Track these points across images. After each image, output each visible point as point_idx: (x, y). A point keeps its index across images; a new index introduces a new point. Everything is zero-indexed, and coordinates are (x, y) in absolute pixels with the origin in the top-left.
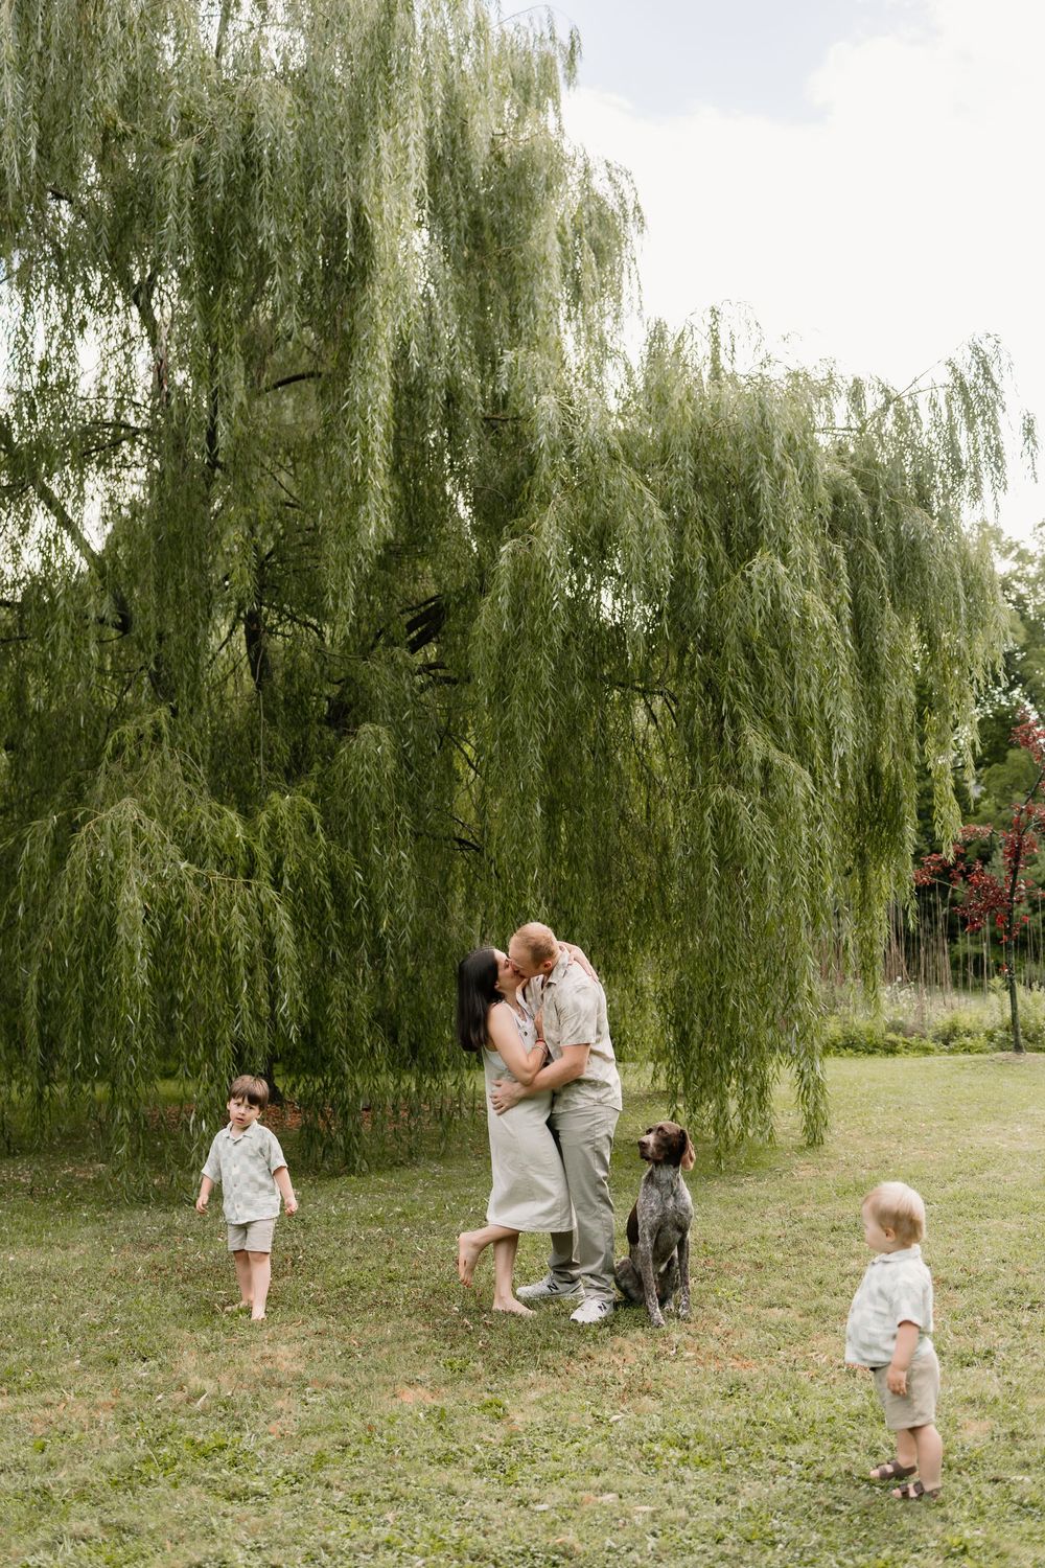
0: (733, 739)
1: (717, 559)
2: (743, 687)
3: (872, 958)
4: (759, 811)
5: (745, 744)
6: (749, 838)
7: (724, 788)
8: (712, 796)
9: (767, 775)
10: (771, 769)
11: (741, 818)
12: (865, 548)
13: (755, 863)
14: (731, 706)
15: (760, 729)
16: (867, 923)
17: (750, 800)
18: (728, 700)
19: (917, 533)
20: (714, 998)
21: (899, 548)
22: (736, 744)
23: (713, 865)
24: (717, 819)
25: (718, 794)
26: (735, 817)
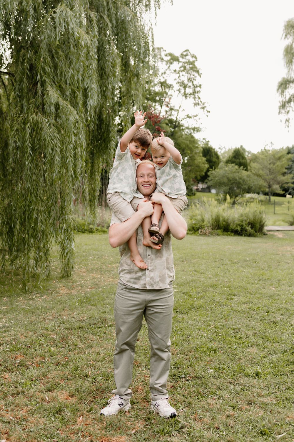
0: (42, 93)
1: (39, 6)
2: (47, 69)
3: (94, 196)
4: (52, 126)
5: (48, 94)
6: (48, 139)
7: (36, 115)
8: (30, 118)
9: (57, 111)
10: (59, 108)
11: (45, 128)
12: (104, 18)
13: (50, 151)
14: (41, 77)
15: (55, 89)
16: (93, 183)
17: (48, 121)
18: (40, 74)
19: (125, 17)
20: (27, 213)
21: (117, 22)
22: (43, 95)
23: (29, 150)
24: (33, 130)
25: (33, 117)
26: (41, 129)
